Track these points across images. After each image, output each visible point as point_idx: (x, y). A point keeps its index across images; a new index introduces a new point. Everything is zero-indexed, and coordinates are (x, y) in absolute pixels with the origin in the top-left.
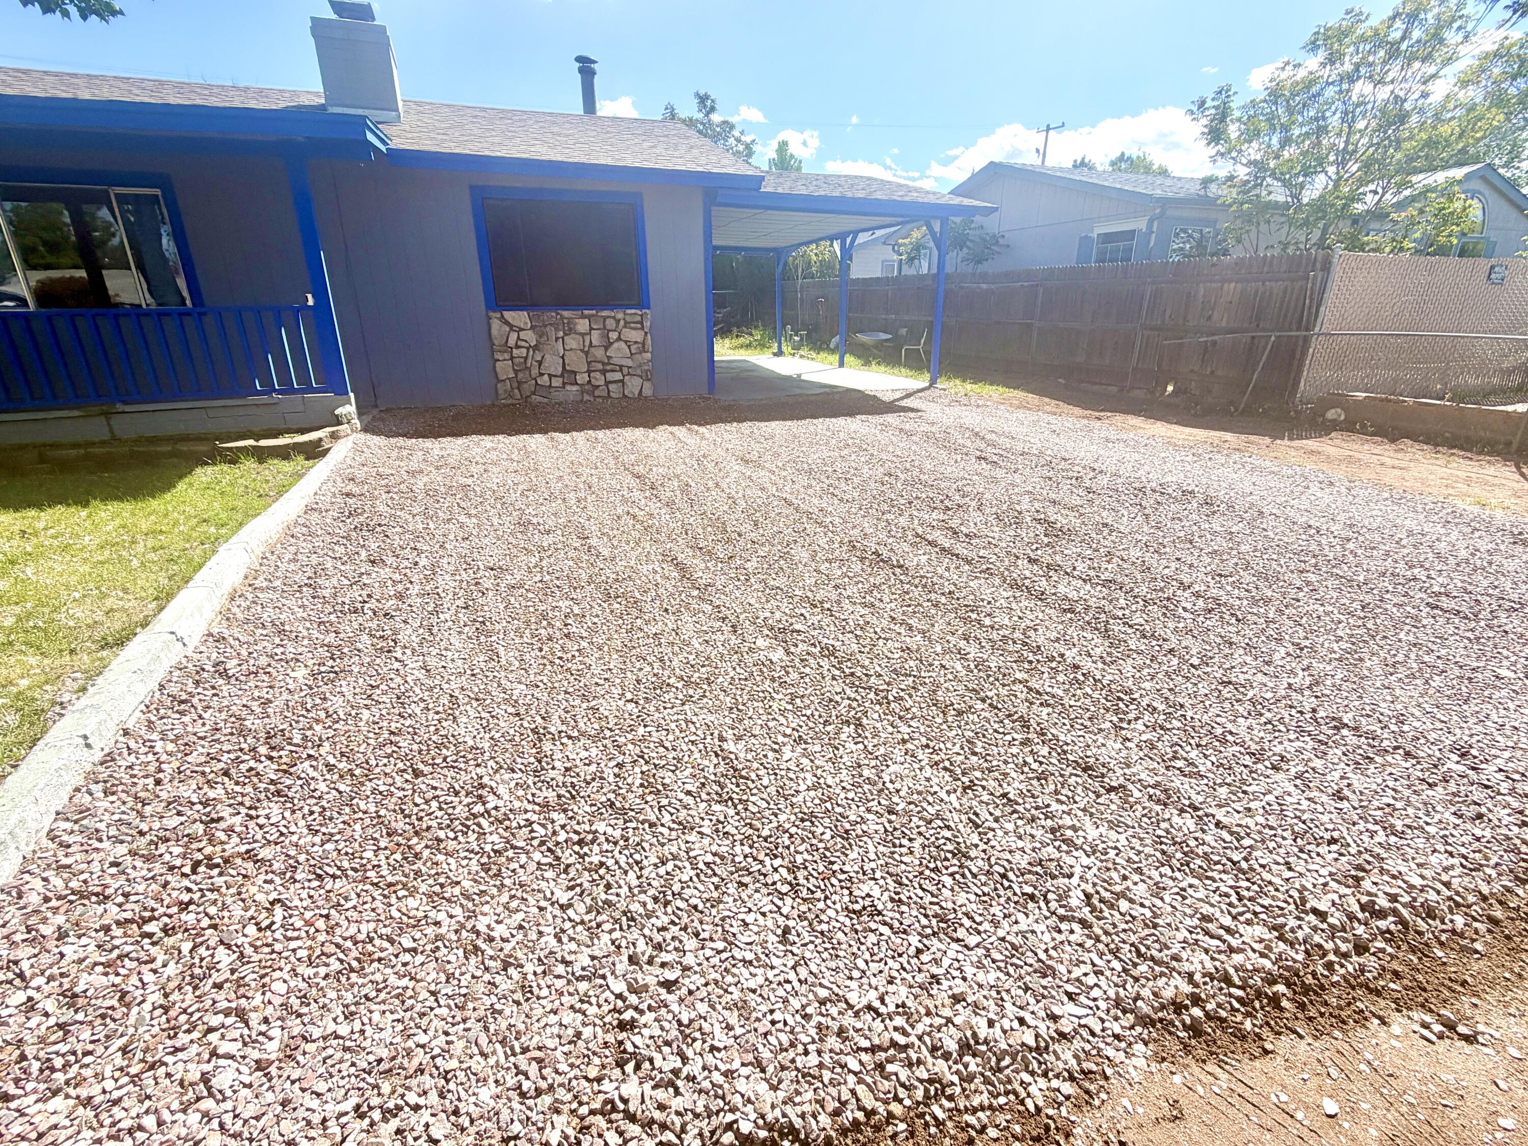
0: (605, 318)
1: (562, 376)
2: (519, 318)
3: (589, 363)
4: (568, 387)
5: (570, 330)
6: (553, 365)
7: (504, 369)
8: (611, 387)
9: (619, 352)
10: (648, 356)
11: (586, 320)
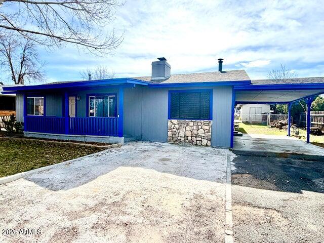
0: (198, 122)
1: (184, 137)
2: (175, 121)
3: (192, 134)
5: (188, 125)
6: (182, 134)
7: (170, 134)
9: (201, 132)
10: (210, 134)
11: (192, 123)
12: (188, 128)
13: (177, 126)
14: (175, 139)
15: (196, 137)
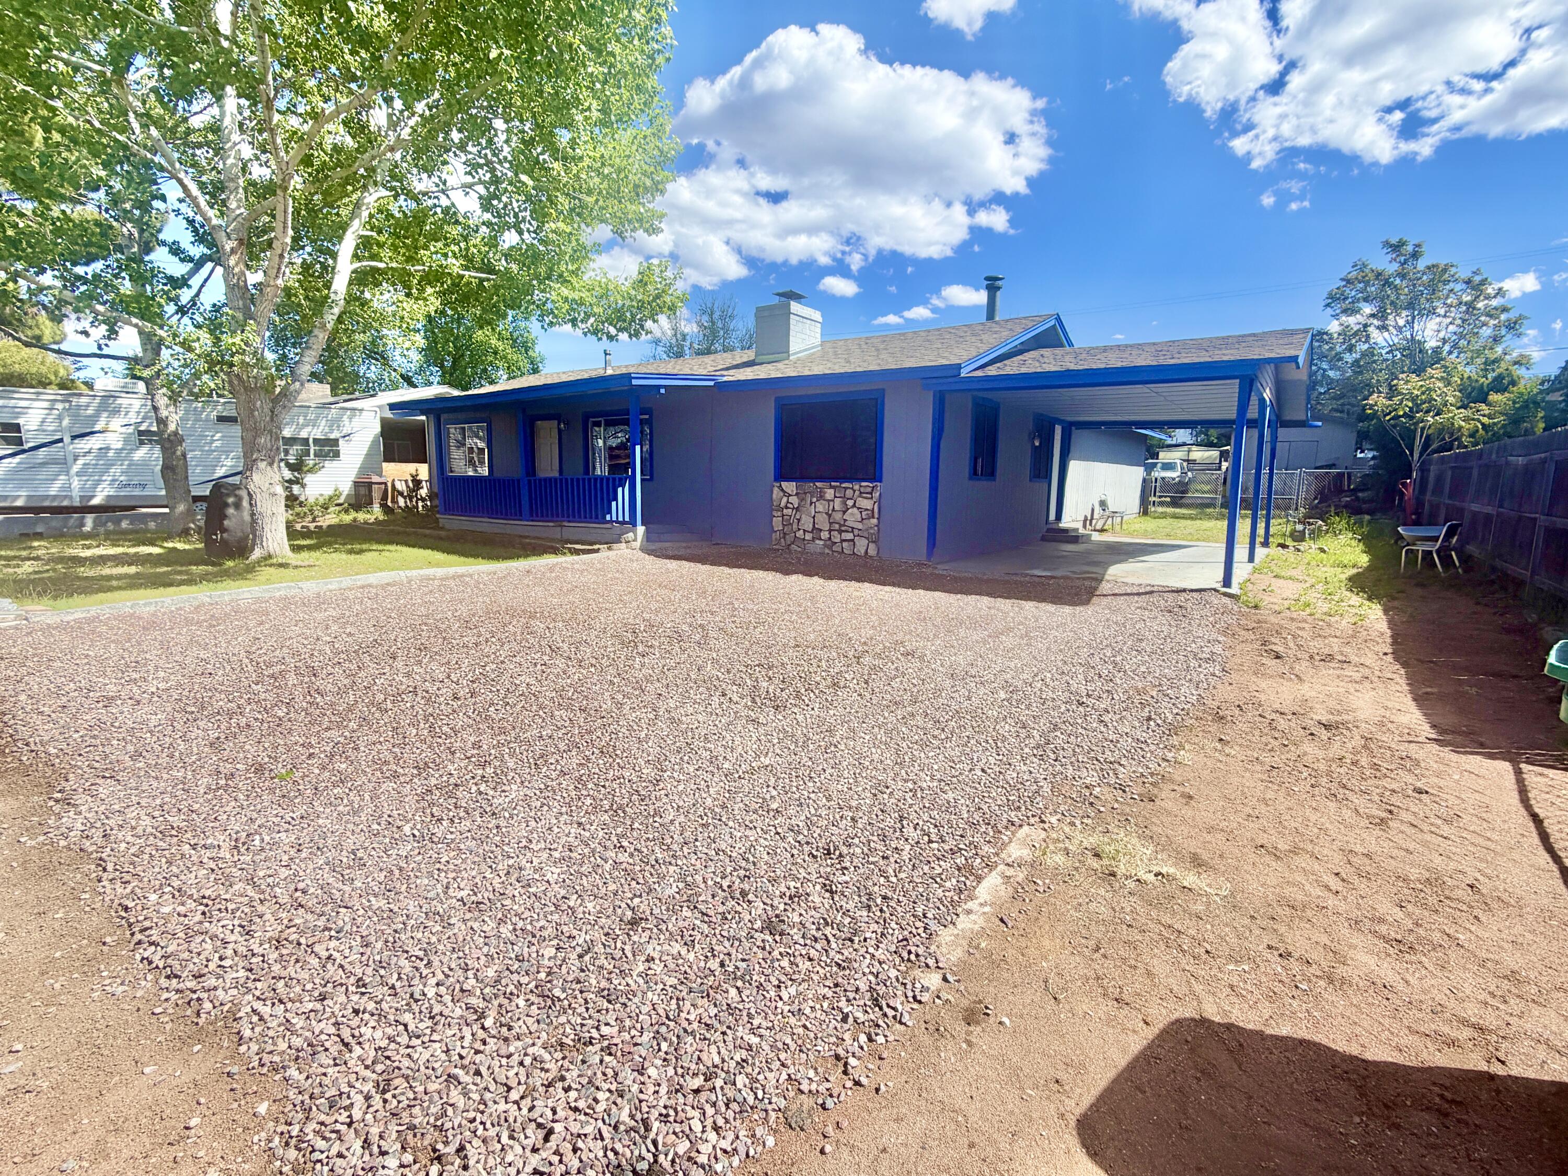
0: (846, 488)
1: (812, 532)
2: (790, 486)
3: (831, 523)
4: (817, 542)
5: (821, 497)
6: (807, 523)
7: (777, 523)
8: (845, 544)
9: (852, 517)
10: (875, 521)
11: (832, 491)
12: (820, 507)
13: (794, 500)
14: (789, 538)
15: (840, 532)
